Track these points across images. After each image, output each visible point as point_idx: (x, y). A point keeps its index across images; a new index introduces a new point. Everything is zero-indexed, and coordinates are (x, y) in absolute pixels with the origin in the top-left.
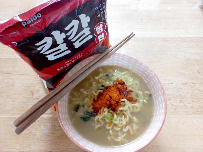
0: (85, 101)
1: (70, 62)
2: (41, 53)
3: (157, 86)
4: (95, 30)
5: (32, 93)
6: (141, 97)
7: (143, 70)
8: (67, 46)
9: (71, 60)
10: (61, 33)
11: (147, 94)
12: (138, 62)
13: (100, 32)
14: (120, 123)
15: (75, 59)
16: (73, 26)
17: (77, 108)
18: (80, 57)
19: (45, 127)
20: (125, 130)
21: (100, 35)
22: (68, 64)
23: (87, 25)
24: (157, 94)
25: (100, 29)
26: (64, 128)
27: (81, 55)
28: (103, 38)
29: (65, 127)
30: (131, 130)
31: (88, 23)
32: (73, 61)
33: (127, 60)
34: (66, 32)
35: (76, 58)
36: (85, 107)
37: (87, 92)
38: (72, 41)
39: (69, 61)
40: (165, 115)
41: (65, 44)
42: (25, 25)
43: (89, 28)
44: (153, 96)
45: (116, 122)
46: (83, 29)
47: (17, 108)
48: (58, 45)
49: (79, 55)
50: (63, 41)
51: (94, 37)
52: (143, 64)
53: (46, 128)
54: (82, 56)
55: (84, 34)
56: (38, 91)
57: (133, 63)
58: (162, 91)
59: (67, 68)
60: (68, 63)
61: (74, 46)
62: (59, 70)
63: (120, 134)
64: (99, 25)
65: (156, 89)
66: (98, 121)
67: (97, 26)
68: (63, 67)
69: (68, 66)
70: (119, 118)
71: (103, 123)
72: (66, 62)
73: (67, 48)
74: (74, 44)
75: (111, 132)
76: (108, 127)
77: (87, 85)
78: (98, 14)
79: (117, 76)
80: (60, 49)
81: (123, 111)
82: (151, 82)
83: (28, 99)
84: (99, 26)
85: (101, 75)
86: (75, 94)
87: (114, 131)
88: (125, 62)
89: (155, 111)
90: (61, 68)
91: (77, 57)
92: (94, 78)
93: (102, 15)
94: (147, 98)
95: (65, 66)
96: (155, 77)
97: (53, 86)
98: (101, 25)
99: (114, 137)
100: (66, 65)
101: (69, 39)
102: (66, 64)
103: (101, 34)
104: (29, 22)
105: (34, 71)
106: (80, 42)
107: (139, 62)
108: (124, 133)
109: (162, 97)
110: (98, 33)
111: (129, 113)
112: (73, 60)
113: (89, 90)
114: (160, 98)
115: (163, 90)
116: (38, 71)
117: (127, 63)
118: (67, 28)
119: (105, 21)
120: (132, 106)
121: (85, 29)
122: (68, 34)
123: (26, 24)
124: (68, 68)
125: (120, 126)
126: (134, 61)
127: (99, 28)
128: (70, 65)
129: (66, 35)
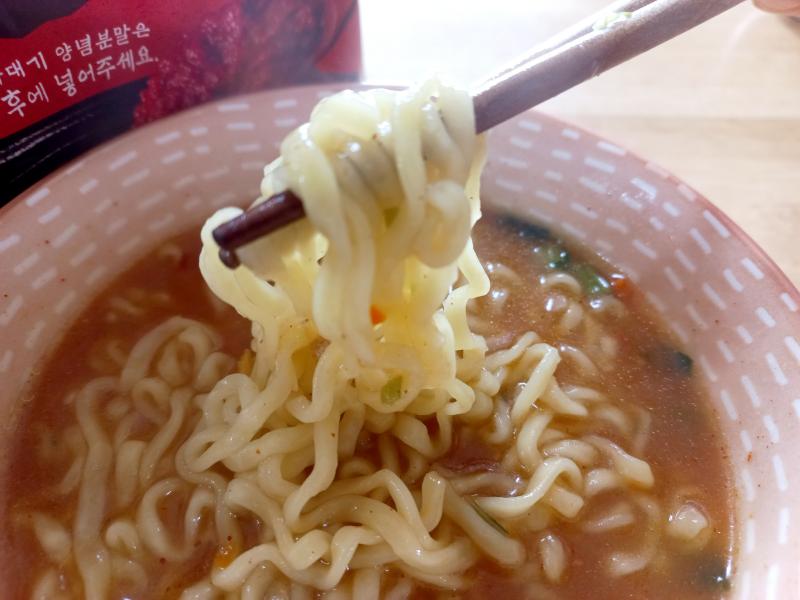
1: (34, 74)
9: (39, 60)
12: (567, 133)
18: (127, 60)
22: (13, 102)
27: (134, 42)
32: (68, 86)
39: (17, 69)
58: (785, 297)
59: (17, 137)
60: (11, 82)
69: (26, 126)
91: (98, 53)
107: (575, 135)
112: (57, 66)
115: (784, 291)
128: (38, 119)
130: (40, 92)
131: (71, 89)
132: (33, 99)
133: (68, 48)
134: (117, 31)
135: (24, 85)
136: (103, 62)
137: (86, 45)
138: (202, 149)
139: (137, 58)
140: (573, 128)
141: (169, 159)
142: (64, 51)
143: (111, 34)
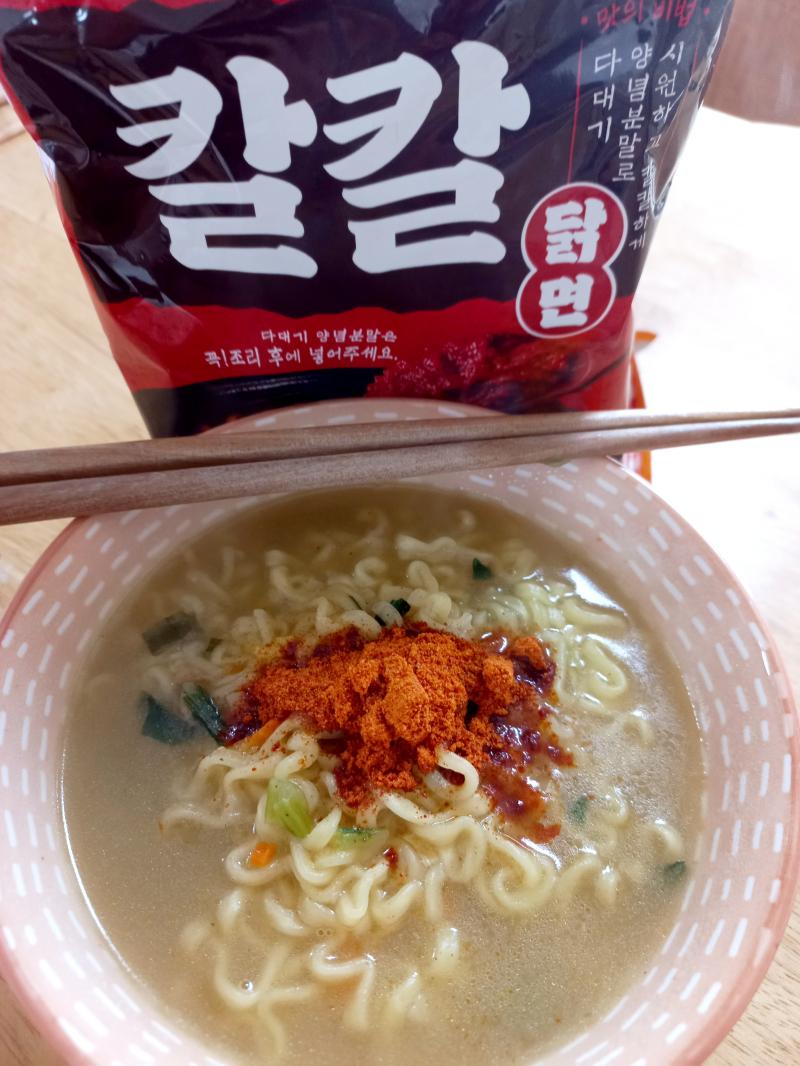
0: (243, 625)
1: (295, 344)
3: (759, 827)
4: (541, 218)
6: (595, 837)
7: (728, 668)
8: (300, 213)
9: (303, 336)
10: (290, 98)
11: (658, 842)
12: (730, 593)
13: (571, 258)
14: (331, 894)
15: (331, 344)
16: (388, 99)
17: (169, 633)
18: (371, 353)
20: (325, 965)
21: (563, 283)
22: (276, 355)
23: (492, 146)
24: (727, 885)
25: (579, 237)
27: (380, 343)
28: (578, 318)
30: (364, 991)
31: (505, 133)
32: (318, 356)
33: (664, 546)
34: (330, 111)
35: (343, 347)
36: (218, 654)
37: (296, 586)
38: (351, 196)
39: (286, 336)
41: (293, 194)
43: (495, 179)
44: (691, 887)
45: (306, 871)
46: (453, 157)
48: (246, 172)
49: (372, 336)
50: (284, 160)
51: (514, 264)
52: (753, 626)
54: (386, 352)
55: (446, 198)
57: (692, 581)
59: (269, 377)
60: (278, 343)
61: (350, 243)
63: (276, 960)
64: (581, 196)
65: (735, 848)
66: (214, 782)
67: (562, 199)
68: (244, 356)
69: (278, 374)
70: (342, 857)
71: (232, 815)
72: (272, 336)
73: (297, 230)
74: (353, 226)
75: (233, 905)
76: (234, 863)
77: (325, 554)
78: (603, 113)
79: (536, 608)
80: (248, 210)
81: (407, 838)
82: (737, 780)
84: (573, 207)
85: (445, 544)
86: (229, 556)
87: (254, 914)
88: (642, 550)
89: (625, 999)
90: (229, 356)
91: (348, 342)
92: (391, 536)
93: (630, 133)
94: (638, 871)
95: (254, 357)
96: (788, 759)
98: (596, 212)
99: (222, 955)
100: (265, 357)
101: (337, 170)
102: (269, 344)
103: (570, 271)
106: (403, 239)
107: (736, 601)
108: (306, 976)
109: (743, 924)
110: (553, 257)
111: (434, 878)
112: (315, 343)
113: (312, 582)
114: (721, 925)
117: (651, 562)
118: (345, 88)
119: (632, 196)
120: (490, 849)
121: (465, 163)
122: (339, 133)
124: (275, 383)
125: (315, 910)
126: (708, 570)
127: (576, 223)
129: (320, 134)
130: (296, 355)
131: (319, 359)
132: (289, 357)
133: (327, 334)
134: (369, 332)
135: (286, 348)
136: (350, 349)
137: (341, 336)
139: (379, 352)
140: (740, 593)
142: (324, 336)
143: (364, 333)
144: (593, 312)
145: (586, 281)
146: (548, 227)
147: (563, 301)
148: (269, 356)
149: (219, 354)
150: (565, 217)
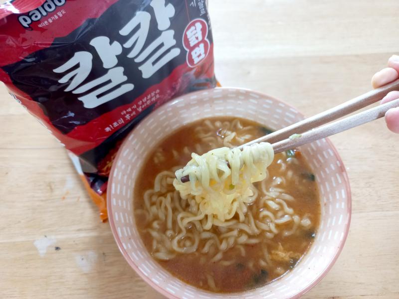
1: (133, 110)
2: (67, 90)
3: (325, 153)
5: (50, 187)
8: (125, 73)
9: (135, 107)
10: (111, 43)
12: (281, 105)
13: (196, 42)
15: (143, 103)
16: (138, 27)
18: (154, 99)
19: (83, 259)
21: (197, 49)
22: (128, 117)
23: (168, 24)
24: (327, 169)
25: (197, 35)
26: (130, 259)
27: (156, 94)
28: (203, 56)
29: (130, 257)
31: (171, 19)
32: (140, 110)
33: (256, 102)
34: (123, 40)
35: (146, 102)
38: (137, 60)
39: (130, 110)
40: (348, 215)
41: (121, 69)
42: (28, 25)
43: (172, 32)
46: (160, 33)
47: (19, 222)
48: (106, 71)
49: (153, 94)
50: (116, 61)
51: (183, 52)
52: (291, 109)
53: (85, 261)
54: (158, 96)
55: (162, 45)
56: (63, 182)
57: (268, 107)
58: (338, 162)
59: (127, 124)
60: (128, 113)
61: (140, 72)
62: (108, 129)
64: (193, 24)
65: (322, 160)
67: (189, 28)
68: (118, 123)
69: (129, 121)
72: (125, 112)
73: (125, 78)
74: (140, 68)
80: (109, 81)
83: (42, 201)
84: (193, 28)
90: (113, 126)
91: (147, 100)
93: (200, 1)
95: (121, 121)
97: (97, 168)
98: (199, 26)
100: (124, 119)
101: (131, 55)
102: (125, 115)
103: (197, 45)
104: (36, 17)
105: (54, 134)
106: (154, 63)
107: (283, 106)
109: (337, 175)
110: (192, 44)
112: (138, 106)
114: (333, 178)
115: (338, 160)
116: (62, 135)
118: (124, 32)
119: (206, 17)
121: (163, 33)
122: (127, 45)
123: (29, 21)
124: (129, 125)
126: (271, 102)
128: (132, 119)
129: (123, 48)
130: (134, 113)
132: (132, 115)
135: (130, 113)
136: (148, 102)
137: (145, 100)
138: (170, 114)
139: (155, 97)
140: (282, 103)
141: (161, 119)
142: (140, 103)
143: (151, 95)
144: (205, 53)
145: (202, 45)
146: (188, 37)
147: (198, 54)
148: (126, 118)
149: (110, 127)
150: (192, 32)
